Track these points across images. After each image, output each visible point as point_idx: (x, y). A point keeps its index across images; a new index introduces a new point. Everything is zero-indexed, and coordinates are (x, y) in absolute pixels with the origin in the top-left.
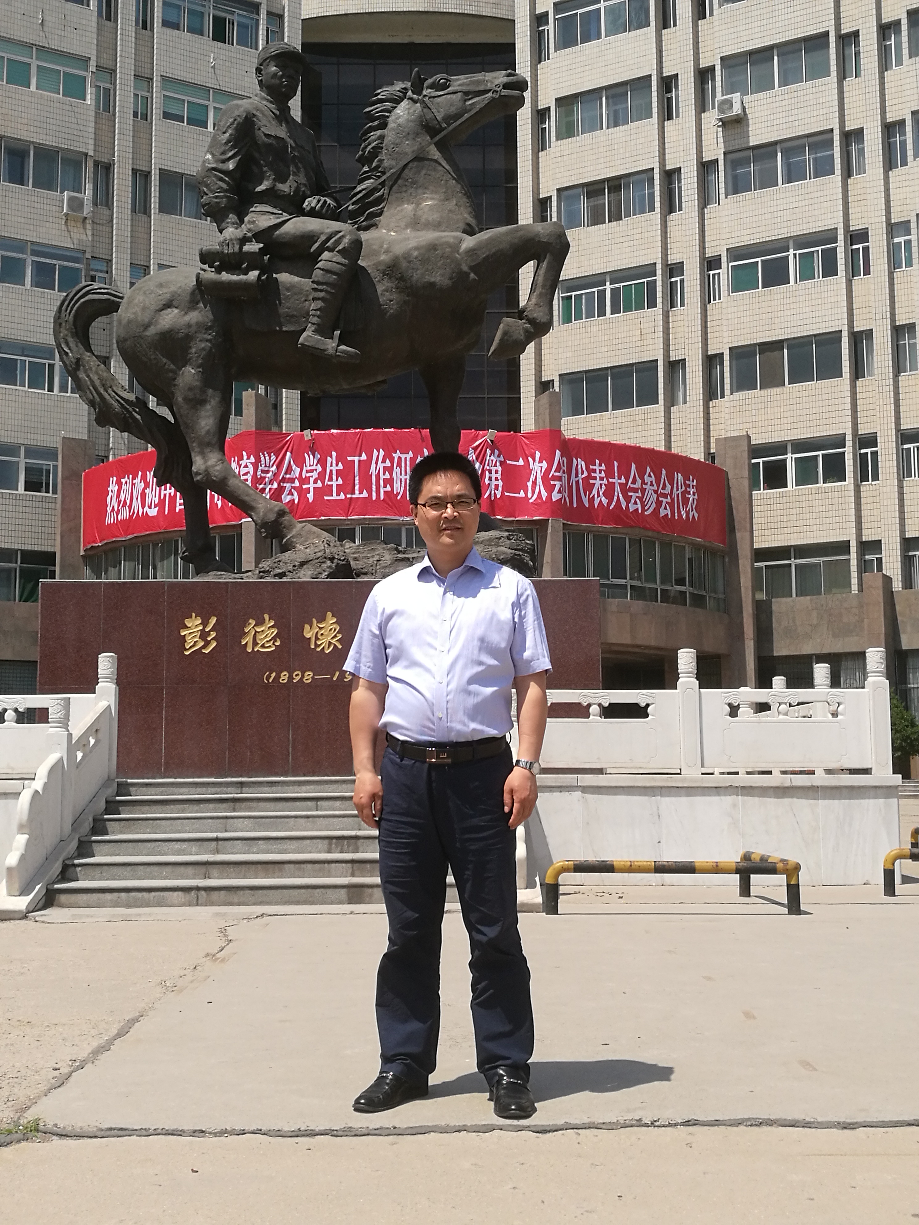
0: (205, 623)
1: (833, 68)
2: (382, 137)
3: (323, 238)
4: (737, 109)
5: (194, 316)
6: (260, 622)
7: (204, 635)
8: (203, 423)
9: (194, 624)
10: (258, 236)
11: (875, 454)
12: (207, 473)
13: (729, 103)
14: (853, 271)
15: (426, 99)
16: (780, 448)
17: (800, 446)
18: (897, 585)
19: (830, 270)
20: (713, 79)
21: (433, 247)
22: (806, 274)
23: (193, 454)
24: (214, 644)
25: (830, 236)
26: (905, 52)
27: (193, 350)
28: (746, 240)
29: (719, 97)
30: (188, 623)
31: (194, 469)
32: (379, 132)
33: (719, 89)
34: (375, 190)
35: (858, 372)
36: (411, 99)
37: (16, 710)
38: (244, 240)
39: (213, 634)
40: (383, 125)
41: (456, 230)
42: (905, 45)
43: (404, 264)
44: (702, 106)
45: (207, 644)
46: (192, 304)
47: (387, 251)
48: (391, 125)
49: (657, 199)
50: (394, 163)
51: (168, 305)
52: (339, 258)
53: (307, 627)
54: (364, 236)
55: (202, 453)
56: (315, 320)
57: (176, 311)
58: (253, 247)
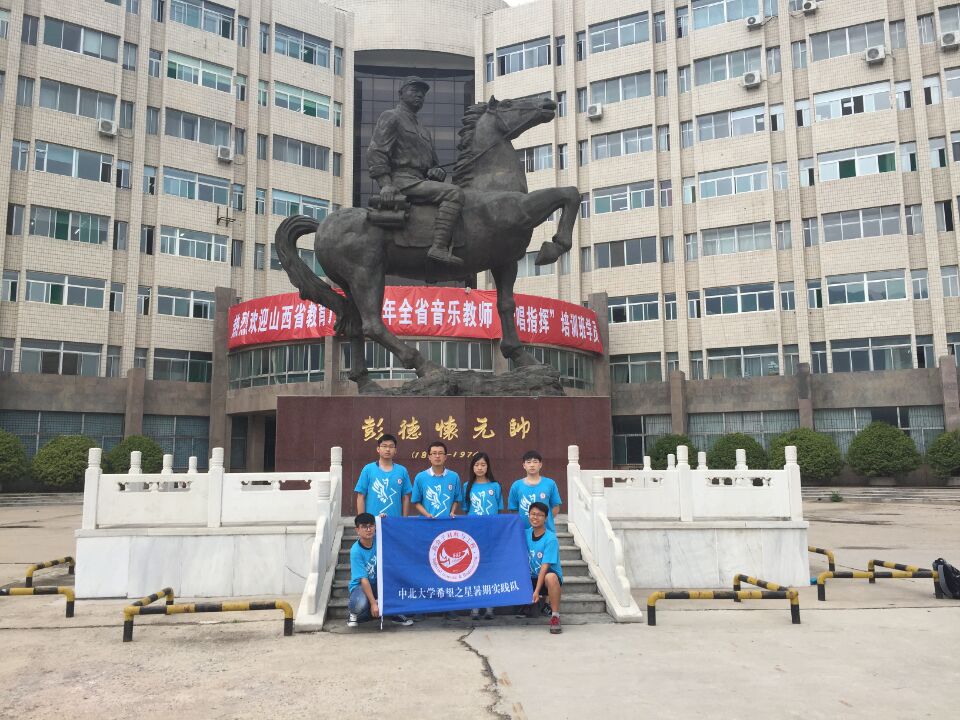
0: (376, 422)
1: (652, 90)
2: (472, 135)
3: (443, 193)
4: (599, 112)
5: (364, 238)
6: (409, 422)
7: (376, 429)
8: (370, 300)
9: (370, 422)
10: (403, 191)
11: (674, 305)
12: (372, 330)
13: (595, 109)
14: (663, 202)
15: (499, 114)
16: (622, 299)
17: (633, 299)
18: (687, 378)
19: (650, 202)
20: (586, 94)
21: (505, 200)
22: (636, 204)
23: (363, 319)
24: (382, 435)
25: (649, 183)
26: (692, 83)
27: (365, 257)
28: (603, 184)
29: (589, 105)
30: (367, 422)
31: (364, 327)
32: (471, 131)
33: (589, 101)
34: (469, 165)
35: (665, 260)
36: (488, 112)
37: (280, 482)
38: (396, 193)
39: (382, 429)
40: (473, 127)
41: (516, 190)
42: (692, 79)
43: (489, 209)
44: (579, 109)
45: (378, 434)
46: (365, 229)
47: (478, 202)
48: (478, 127)
49: (554, 160)
50: (479, 150)
51: (350, 230)
52: (452, 205)
53: (437, 425)
54: (467, 192)
55: (369, 318)
56: (438, 241)
57: (354, 234)
58: (402, 197)
